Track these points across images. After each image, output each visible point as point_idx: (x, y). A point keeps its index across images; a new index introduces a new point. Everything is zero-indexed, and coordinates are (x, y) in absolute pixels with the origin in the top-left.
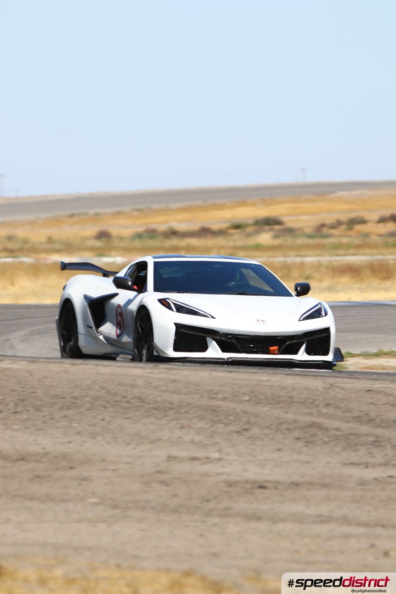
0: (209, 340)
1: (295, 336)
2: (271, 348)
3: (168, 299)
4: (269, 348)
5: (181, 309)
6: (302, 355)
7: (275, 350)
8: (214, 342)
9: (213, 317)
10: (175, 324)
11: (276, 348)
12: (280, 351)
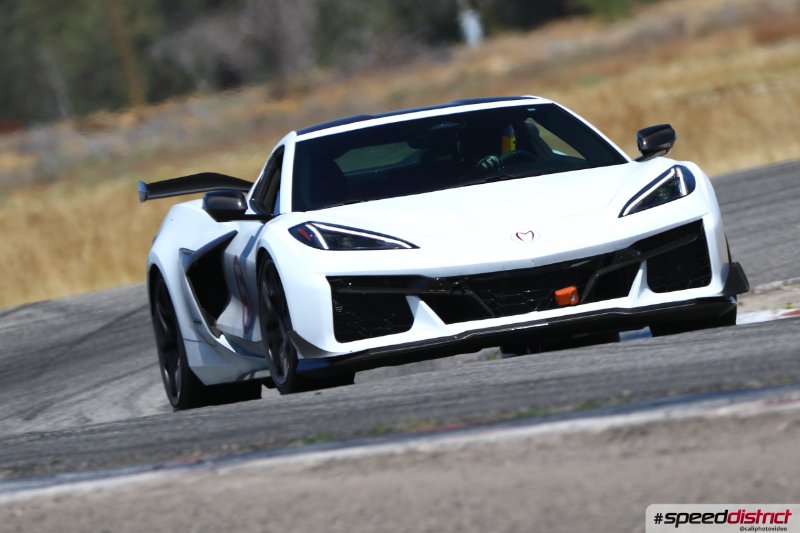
0: (411, 300)
1: (614, 253)
2: (559, 293)
3: (309, 223)
4: (554, 293)
5: (339, 241)
6: (640, 296)
7: (568, 296)
8: (422, 303)
9: (414, 247)
10: (330, 279)
11: (571, 289)
12: (584, 297)
